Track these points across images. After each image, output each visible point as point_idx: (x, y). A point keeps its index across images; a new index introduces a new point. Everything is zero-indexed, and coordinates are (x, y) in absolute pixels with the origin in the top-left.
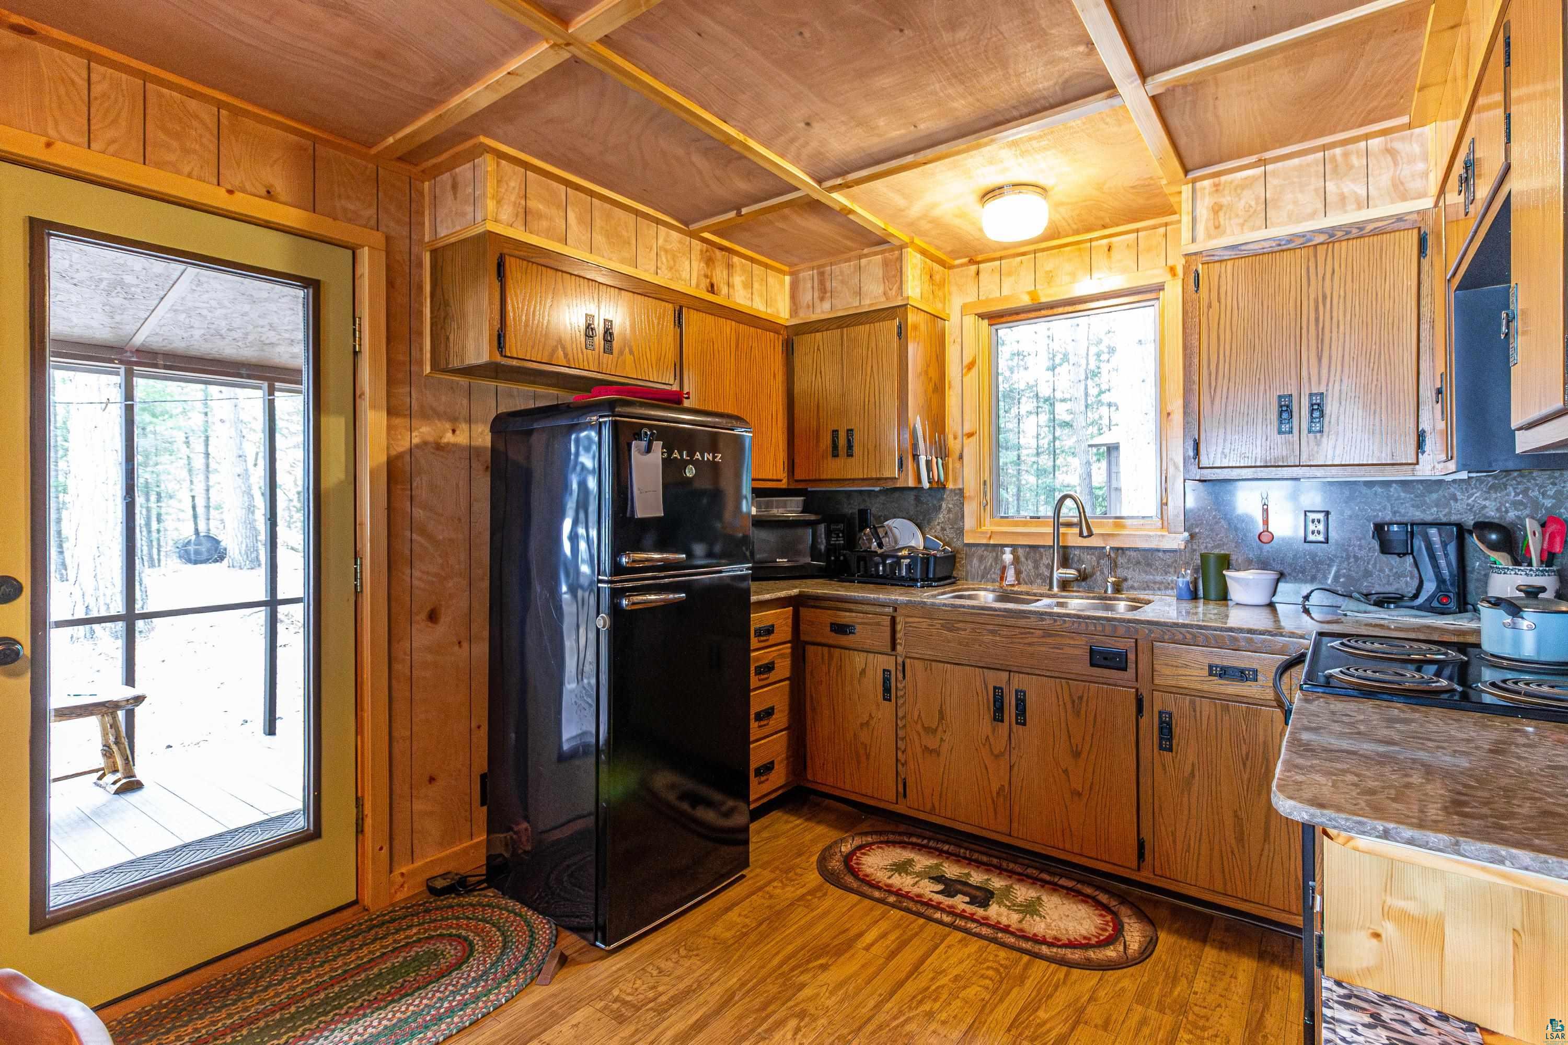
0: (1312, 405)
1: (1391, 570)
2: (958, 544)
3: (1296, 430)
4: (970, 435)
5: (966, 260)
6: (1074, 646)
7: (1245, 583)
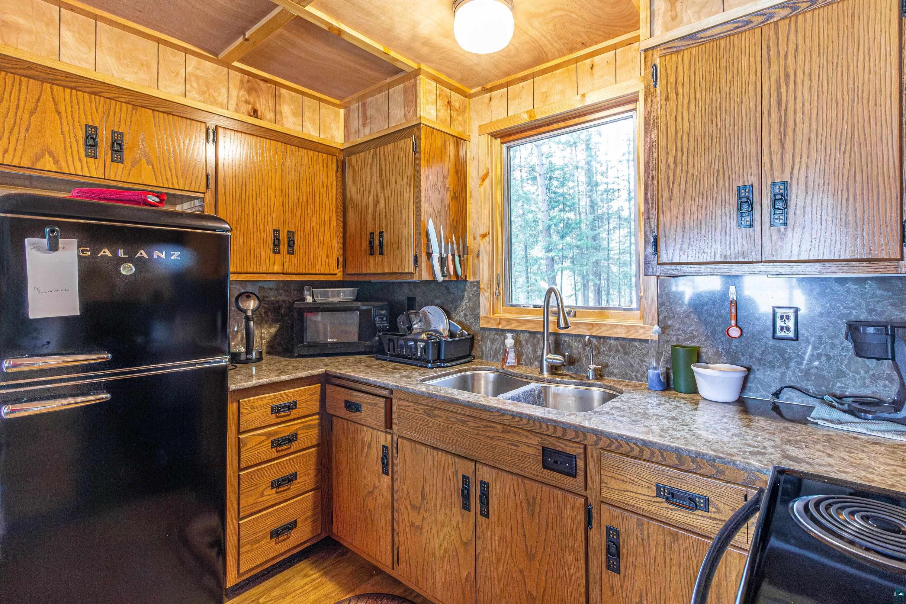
0: (775, 195)
1: (867, 372)
2: (475, 328)
3: (757, 224)
4: (484, 236)
5: (479, 89)
6: (528, 445)
7: (711, 380)
